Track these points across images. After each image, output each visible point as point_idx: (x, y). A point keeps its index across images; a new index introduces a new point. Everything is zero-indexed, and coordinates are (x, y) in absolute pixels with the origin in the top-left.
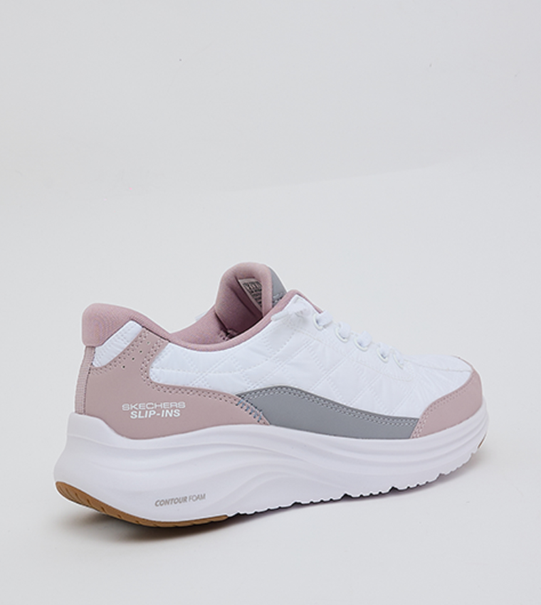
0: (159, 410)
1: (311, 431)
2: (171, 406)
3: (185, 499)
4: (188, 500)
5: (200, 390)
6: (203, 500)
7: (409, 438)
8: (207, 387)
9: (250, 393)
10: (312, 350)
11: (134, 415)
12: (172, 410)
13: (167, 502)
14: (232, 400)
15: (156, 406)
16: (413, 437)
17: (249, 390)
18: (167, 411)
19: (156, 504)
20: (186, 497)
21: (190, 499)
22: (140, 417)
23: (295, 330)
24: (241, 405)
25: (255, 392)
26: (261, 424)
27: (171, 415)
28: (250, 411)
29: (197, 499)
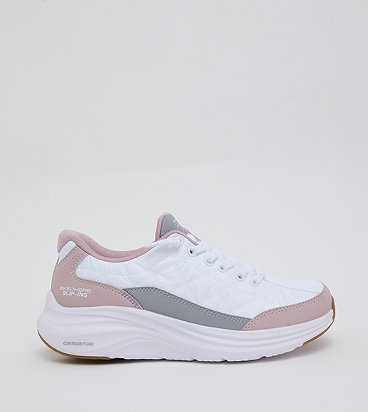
0: (76, 292)
1: (172, 317)
2: (83, 291)
3: (80, 344)
4: (82, 344)
5: (101, 284)
6: (92, 346)
7: (240, 330)
8: (106, 283)
9: (132, 289)
10: (178, 268)
11: (64, 293)
12: (83, 293)
13: (70, 344)
14: (119, 291)
15: (75, 289)
16: (243, 330)
17: (132, 287)
18: (81, 293)
19: (64, 344)
20: (81, 343)
21: (83, 344)
22: (67, 294)
23: (170, 255)
24: (125, 295)
25: (135, 289)
26: (137, 308)
27: (82, 296)
28: (130, 299)
29: (88, 345)
